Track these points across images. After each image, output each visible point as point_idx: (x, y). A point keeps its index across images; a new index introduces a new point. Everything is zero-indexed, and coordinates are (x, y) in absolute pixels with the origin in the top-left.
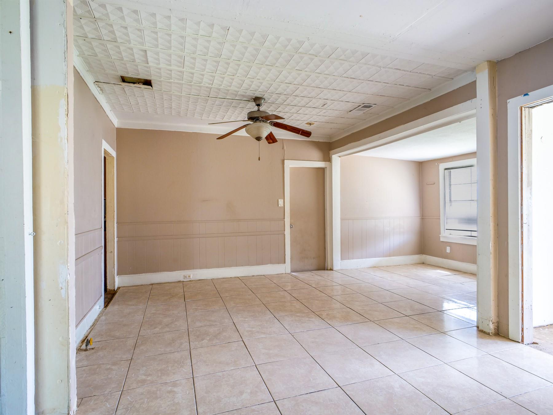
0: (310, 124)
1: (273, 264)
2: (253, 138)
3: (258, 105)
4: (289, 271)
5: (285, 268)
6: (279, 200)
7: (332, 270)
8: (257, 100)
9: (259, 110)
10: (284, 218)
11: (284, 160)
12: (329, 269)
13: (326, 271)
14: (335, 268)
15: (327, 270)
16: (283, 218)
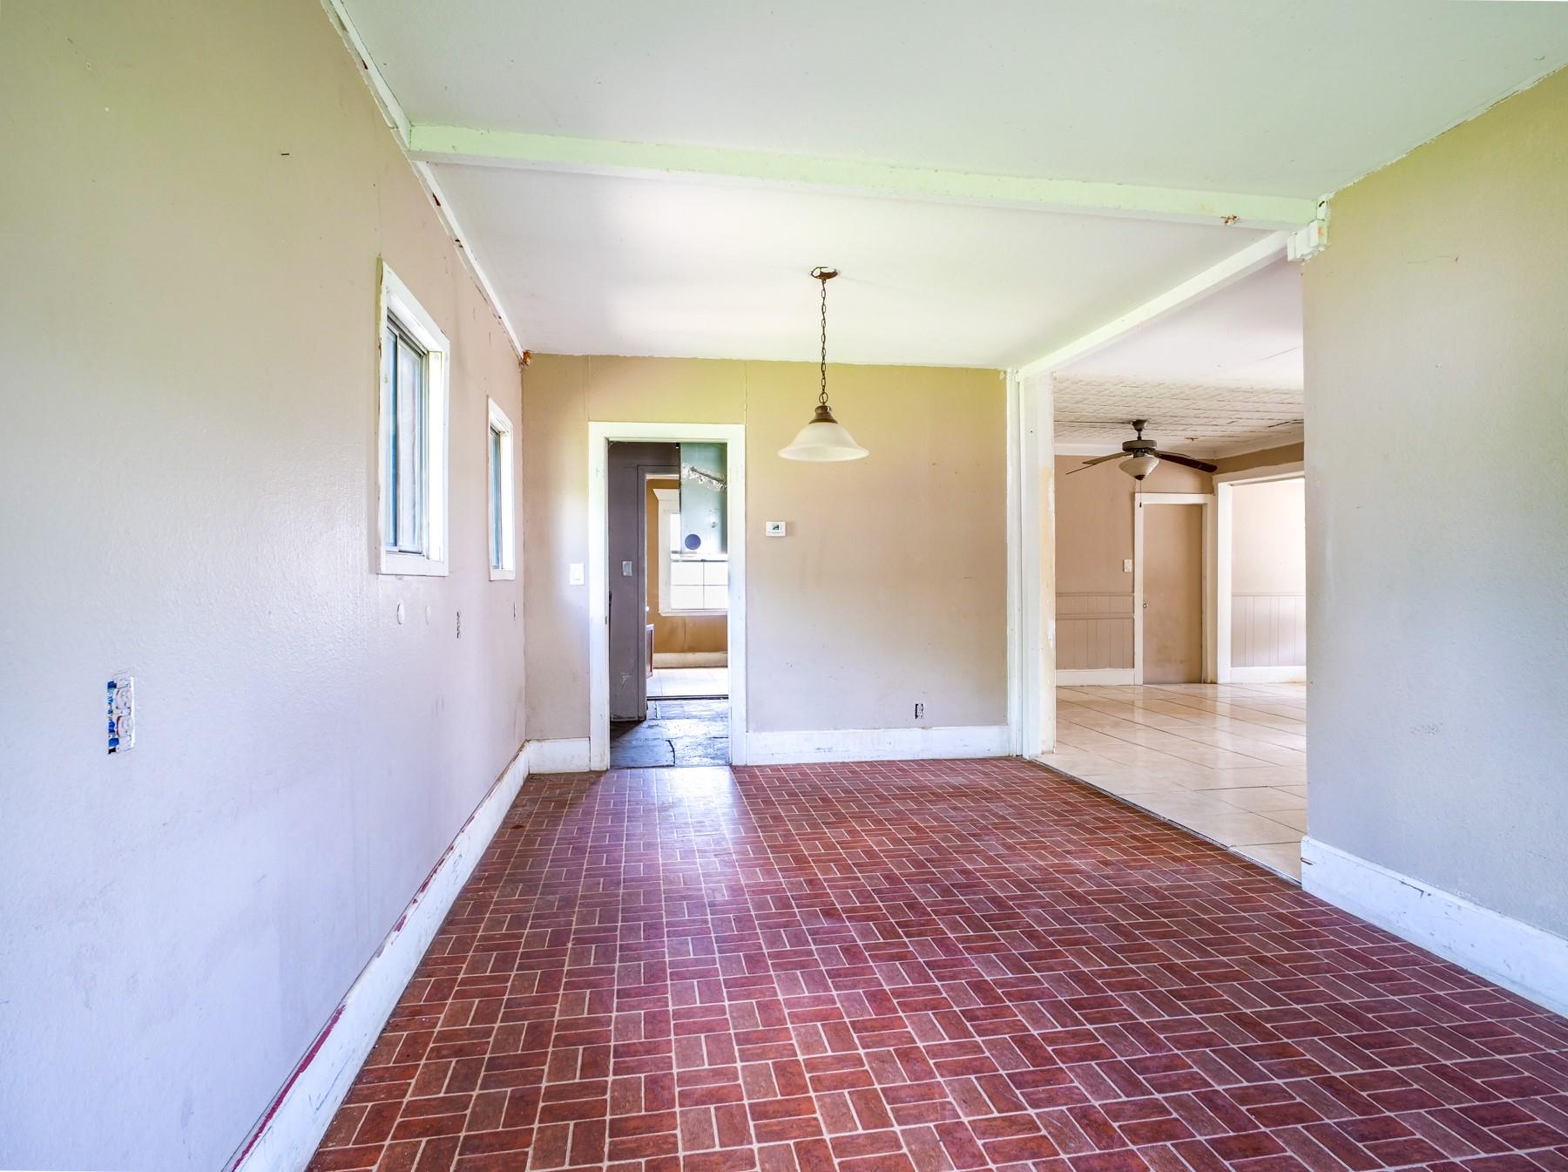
0: (1193, 439)
1: (1113, 667)
2: (1130, 477)
3: (1139, 430)
4: (1140, 681)
5: (1133, 676)
6: (1126, 561)
7: (1215, 683)
8: (1138, 424)
9: (1139, 438)
10: (1133, 592)
11: (1134, 493)
12: (1209, 681)
13: (1203, 685)
14: (1220, 681)
15: (1204, 683)
16: (1131, 590)
